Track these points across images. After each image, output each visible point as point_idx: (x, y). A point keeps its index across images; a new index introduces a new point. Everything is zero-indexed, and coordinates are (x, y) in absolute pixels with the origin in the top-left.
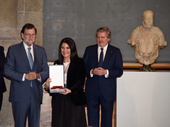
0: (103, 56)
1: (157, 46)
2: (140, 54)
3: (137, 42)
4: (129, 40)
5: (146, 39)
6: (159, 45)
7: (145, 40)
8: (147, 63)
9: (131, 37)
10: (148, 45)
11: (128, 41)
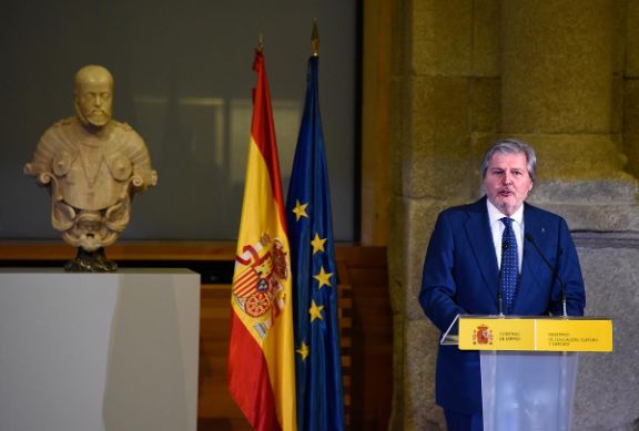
0: (517, 255)
1: (126, 187)
2: (67, 214)
3: (56, 172)
4: (29, 166)
5: (86, 161)
6: (131, 183)
7: (83, 166)
8: (90, 244)
9: (36, 155)
10: (94, 183)
11: (28, 170)
